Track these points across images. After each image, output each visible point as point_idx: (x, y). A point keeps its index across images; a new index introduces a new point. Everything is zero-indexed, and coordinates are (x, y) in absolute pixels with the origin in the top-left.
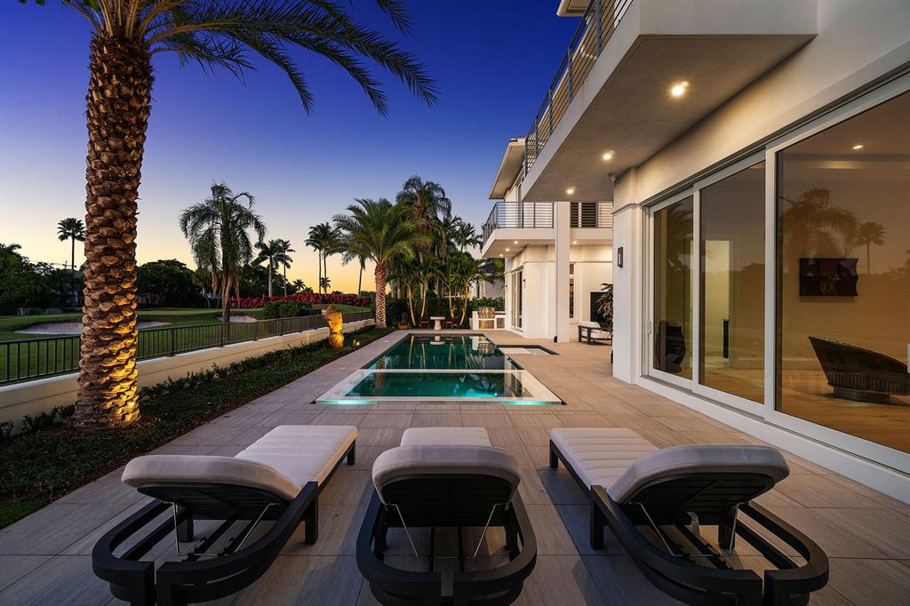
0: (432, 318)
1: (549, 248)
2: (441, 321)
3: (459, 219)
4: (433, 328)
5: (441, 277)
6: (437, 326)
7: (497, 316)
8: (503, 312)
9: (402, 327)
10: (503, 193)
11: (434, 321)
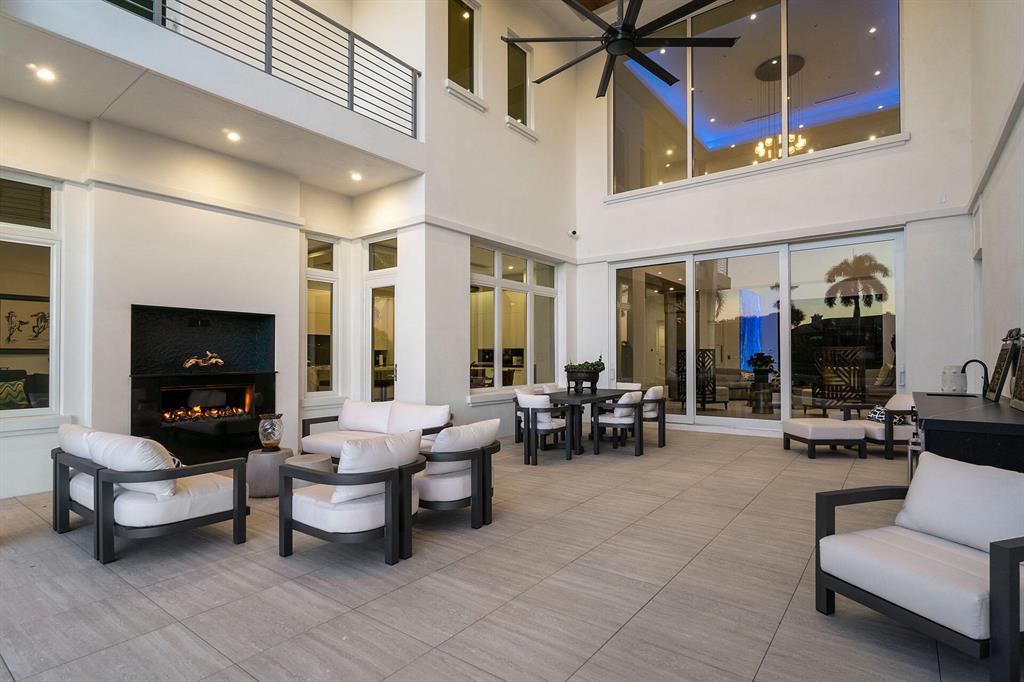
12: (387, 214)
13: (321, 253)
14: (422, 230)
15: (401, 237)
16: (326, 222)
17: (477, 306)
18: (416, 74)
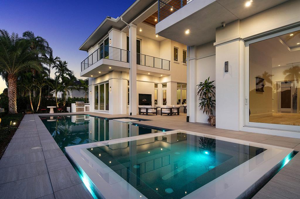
0: (48, 107)
1: (123, 73)
2: (54, 108)
3: (59, 58)
4: (49, 112)
5: (51, 86)
6: (52, 111)
7: (86, 106)
8: (88, 104)
9: (28, 112)
10: (88, 48)
11: (49, 109)
12: (165, 80)
13: (156, 85)
14: (170, 83)
15: (167, 83)
16: (157, 81)
17: (178, 94)
18: (170, 61)
